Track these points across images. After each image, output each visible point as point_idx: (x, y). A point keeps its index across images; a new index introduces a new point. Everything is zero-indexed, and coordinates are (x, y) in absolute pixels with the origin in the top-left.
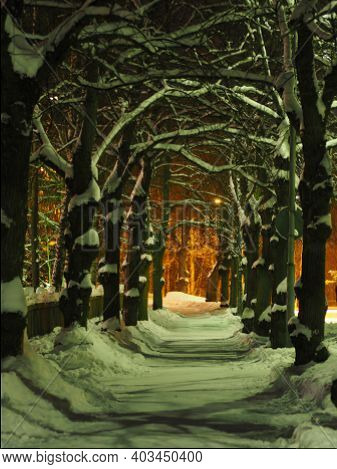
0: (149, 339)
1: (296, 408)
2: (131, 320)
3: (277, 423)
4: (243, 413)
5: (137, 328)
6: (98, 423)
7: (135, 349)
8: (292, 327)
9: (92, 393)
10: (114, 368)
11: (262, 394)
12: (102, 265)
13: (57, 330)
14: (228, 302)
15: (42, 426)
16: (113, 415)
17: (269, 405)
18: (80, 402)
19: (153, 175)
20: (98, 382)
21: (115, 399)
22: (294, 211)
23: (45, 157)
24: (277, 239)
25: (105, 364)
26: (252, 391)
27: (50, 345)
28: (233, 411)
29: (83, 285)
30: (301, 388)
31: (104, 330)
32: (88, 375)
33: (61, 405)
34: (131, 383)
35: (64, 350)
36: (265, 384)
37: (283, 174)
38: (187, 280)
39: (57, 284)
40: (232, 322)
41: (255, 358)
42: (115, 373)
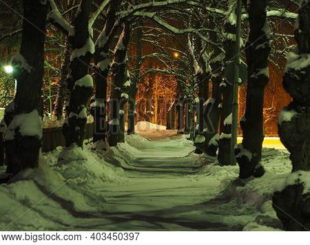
0: (126, 156)
1: (241, 211)
2: (113, 143)
3: (228, 222)
4: (202, 214)
5: (117, 148)
6: (94, 219)
7: (116, 164)
8: (238, 151)
9: (89, 197)
10: (103, 178)
11: (215, 200)
12: (93, 101)
13: (59, 148)
14: (183, 130)
15: (53, 221)
16: (105, 213)
17: (220, 208)
18: (81, 204)
19: (131, 35)
20: (92, 189)
21: (105, 201)
22: (239, 65)
23: (54, 20)
24: (225, 84)
25: (96, 175)
26: (207, 197)
27: (54, 160)
28: (194, 212)
29: (80, 116)
30: (244, 196)
31: (93, 149)
32: (84, 183)
33: (67, 205)
34: (116, 190)
35: (65, 164)
36: (216, 192)
37: (230, 36)
38: (152, 113)
39: (59, 114)
40: (186, 145)
41: (206, 173)
42: (104, 181)
